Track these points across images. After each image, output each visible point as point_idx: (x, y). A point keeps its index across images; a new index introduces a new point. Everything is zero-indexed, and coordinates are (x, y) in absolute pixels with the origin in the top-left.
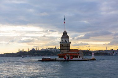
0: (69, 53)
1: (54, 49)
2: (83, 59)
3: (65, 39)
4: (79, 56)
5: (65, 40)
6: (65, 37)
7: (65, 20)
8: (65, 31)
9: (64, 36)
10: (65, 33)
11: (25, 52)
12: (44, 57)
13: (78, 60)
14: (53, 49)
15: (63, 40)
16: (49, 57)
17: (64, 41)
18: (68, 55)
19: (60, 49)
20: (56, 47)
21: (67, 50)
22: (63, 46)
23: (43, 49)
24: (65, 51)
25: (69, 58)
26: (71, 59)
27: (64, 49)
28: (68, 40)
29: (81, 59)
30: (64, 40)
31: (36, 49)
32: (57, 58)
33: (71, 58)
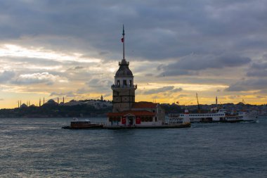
0: (133, 109)
1: (98, 100)
2: (163, 123)
3: (125, 79)
4: (156, 118)
5: (125, 82)
6: (124, 74)
7: (124, 34)
8: (124, 61)
9: (122, 72)
10: (124, 66)
11: (33, 107)
12: (77, 120)
13: (153, 126)
14: (95, 101)
15: (118, 81)
16: (87, 120)
17: (121, 83)
18: (131, 115)
19: (113, 102)
20: (102, 97)
21: (128, 105)
22: (120, 94)
23: (73, 101)
24: (125, 107)
25: (131, 123)
26: (138, 125)
27: (121, 102)
28: (131, 82)
29: (159, 123)
30: (121, 80)
31: (56, 101)
32: (106, 122)
33: (138, 122)
